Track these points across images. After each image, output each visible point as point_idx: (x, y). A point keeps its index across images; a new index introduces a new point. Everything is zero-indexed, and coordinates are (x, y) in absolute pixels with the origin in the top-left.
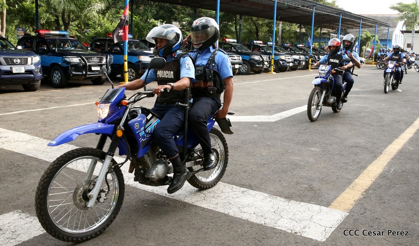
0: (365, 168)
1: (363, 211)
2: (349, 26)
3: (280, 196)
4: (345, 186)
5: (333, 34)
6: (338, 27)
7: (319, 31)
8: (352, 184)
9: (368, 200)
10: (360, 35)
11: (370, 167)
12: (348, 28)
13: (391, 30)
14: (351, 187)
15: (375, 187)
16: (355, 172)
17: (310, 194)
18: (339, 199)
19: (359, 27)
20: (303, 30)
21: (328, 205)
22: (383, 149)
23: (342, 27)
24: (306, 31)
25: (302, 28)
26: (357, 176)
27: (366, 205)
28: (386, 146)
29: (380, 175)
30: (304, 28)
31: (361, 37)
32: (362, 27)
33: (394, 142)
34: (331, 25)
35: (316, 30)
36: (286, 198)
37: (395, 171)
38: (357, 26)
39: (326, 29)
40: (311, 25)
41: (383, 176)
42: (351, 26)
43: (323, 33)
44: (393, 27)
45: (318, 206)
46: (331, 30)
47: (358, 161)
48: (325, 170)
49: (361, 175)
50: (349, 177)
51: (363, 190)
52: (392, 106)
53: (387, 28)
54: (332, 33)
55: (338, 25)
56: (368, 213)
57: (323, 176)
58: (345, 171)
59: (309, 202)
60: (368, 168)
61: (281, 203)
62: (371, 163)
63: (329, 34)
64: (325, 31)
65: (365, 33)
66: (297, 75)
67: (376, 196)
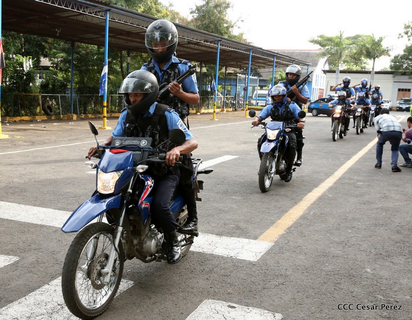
0: (286, 211)
1: (286, 242)
2: (260, 65)
3: (212, 234)
4: (269, 225)
5: (240, 75)
6: (247, 65)
7: (223, 70)
8: (276, 224)
9: (290, 234)
10: (274, 76)
11: (291, 211)
12: (259, 67)
13: (310, 69)
14: (274, 225)
15: (297, 225)
16: (277, 215)
17: (238, 231)
18: (264, 234)
19: (273, 66)
20: (204, 70)
21: (256, 238)
22: (303, 196)
23: (252, 66)
24: (207, 70)
25: (203, 67)
26: (279, 217)
27: (289, 238)
28: (307, 194)
29: (301, 216)
30: (206, 67)
31: (275, 78)
32: (276, 66)
33: (314, 191)
34: (239, 63)
35: (220, 69)
36: (217, 235)
37: (314, 213)
38: (270, 65)
39: (232, 69)
40: (215, 64)
41: (303, 217)
42: (262, 65)
43: (229, 73)
44: (313, 66)
45: (248, 240)
46: (238, 70)
47: (279, 206)
48: (248, 214)
49: (283, 217)
50: (272, 219)
51: (286, 228)
52: (311, 158)
53: (306, 67)
54: (239, 73)
55: (248, 64)
56: (291, 243)
57: (247, 219)
58: (268, 214)
59: (239, 237)
60: (289, 212)
61: (214, 238)
62: (291, 208)
63: (235, 74)
64: (231, 70)
65: (280, 73)
66: (201, 126)
67: (298, 232)
